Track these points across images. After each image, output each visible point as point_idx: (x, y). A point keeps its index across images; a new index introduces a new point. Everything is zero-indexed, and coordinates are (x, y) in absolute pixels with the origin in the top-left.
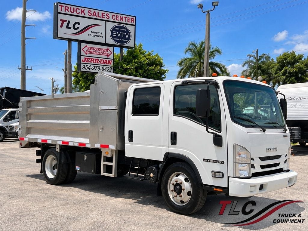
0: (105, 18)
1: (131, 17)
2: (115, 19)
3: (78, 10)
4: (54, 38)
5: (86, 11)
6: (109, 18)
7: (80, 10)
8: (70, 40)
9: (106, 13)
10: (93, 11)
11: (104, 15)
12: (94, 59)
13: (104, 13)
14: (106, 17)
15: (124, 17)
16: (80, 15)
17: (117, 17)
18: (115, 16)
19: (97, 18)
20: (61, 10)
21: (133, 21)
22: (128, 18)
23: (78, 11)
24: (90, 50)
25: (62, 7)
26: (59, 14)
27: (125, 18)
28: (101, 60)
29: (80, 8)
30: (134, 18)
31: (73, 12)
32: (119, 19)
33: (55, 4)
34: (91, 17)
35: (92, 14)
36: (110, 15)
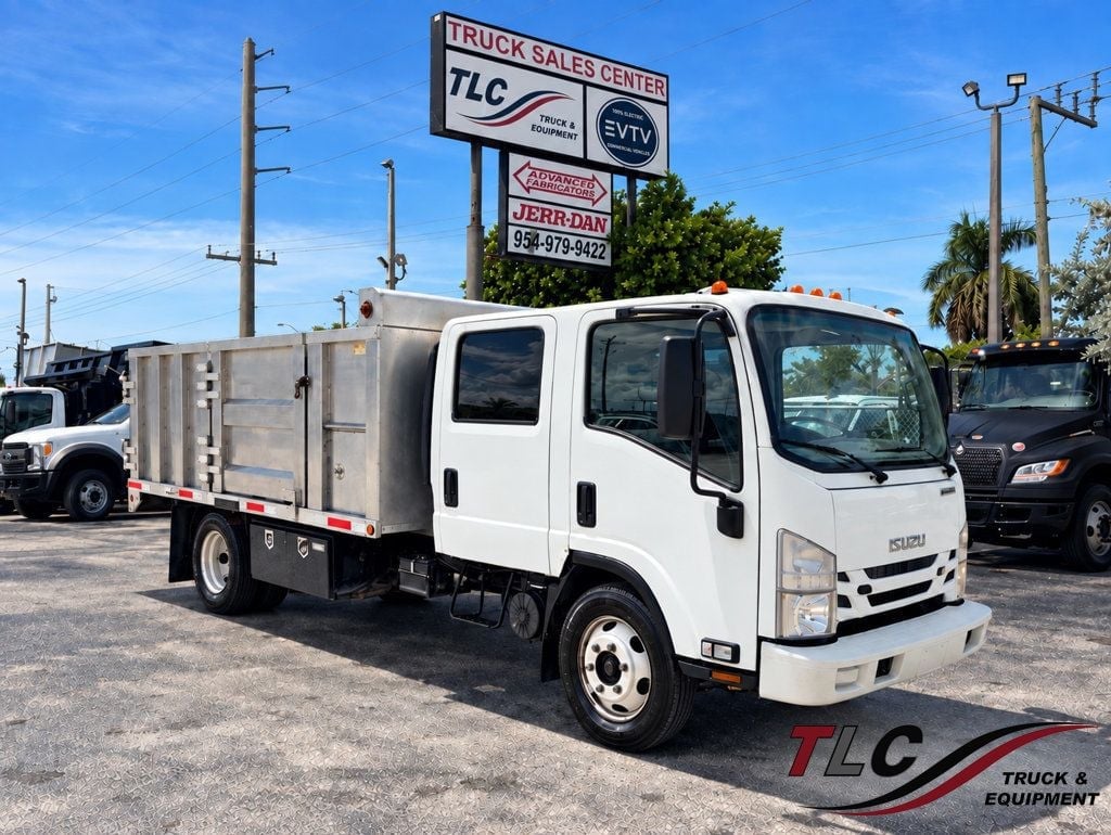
0: (581, 73)
1: (655, 77)
2: (609, 78)
3: (502, 42)
4: (434, 132)
5: (527, 47)
6: (593, 76)
7: (510, 41)
8: (477, 144)
9: (585, 58)
10: (547, 49)
11: (580, 66)
12: (551, 212)
13: (581, 59)
14: (586, 73)
15: (636, 75)
16: (508, 57)
17: (614, 73)
18: (610, 70)
19: (558, 71)
21: (661, 89)
25: (458, 29)
26: (447, 51)
27: (641, 77)
28: (574, 215)
29: (510, 37)
30: (664, 80)
31: (490, 47)
32: (622, 80)
33: (438, 18)
34: (542, 66)
35: (546, 59)
36: (597, 65)
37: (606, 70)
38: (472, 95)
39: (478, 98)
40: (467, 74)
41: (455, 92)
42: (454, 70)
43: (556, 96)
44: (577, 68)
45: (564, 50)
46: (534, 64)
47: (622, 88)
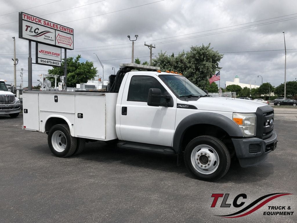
3: (36, 20)
4: (19, 37)
5: (42, 21)
6: (58, 28)
8: (30, 41)
9: (56, 24)
10: (47, 22)
16: (38, 23)
19: (50, 27)
20: (24, 18)
21: (72, 32)
25: (25, 16)
26: (23, 20)
27: (68, 29)
29: (38, 19)
30: (73, 30)
31: (33, 21)
33: (20, 13)
34: (46, 26)
35: (47, 24)
36: (59, 26)
37: (61, 27)
38: (31, 31)
39: (32, 32)
40: (30, 27)
41: (26, 30)
42: (26, 26)
43: (48, 32)
44: (54, 27)
45: (51, 23)
46: (44, 25)
47: (64, 31)
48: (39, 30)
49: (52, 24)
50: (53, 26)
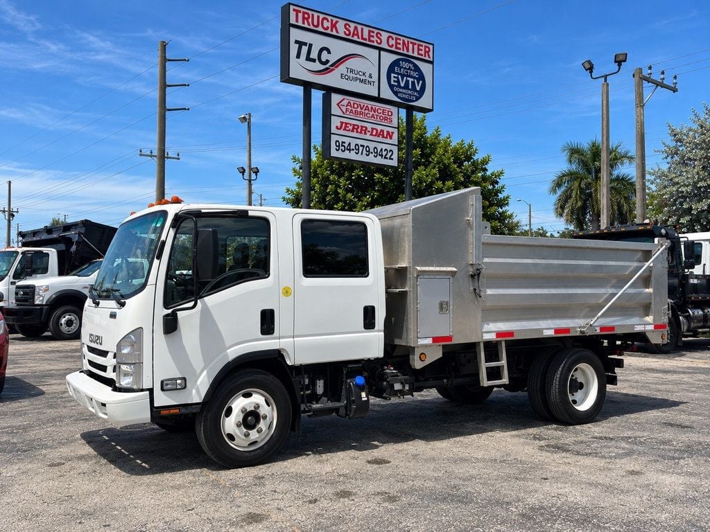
0: (373, 42)
1: (424, 44)
2: (393, 45)
3: (325, 21)
5: (341, 25)
6: (381, 43)
7: (330, 21)
9: (376, 31)
10: (353, 26)
11: (373, 37)
12: (358, 126)
13: (373, 32)
14: (377, 41)
15: (411, 43)
16: (329, 31)
17: (396, 41)
18: (393, 39)
19: (360, 40)
20: (296, 20)
21: (428, 52)
22: (419, 45)
23: (326, 24)
24: (354, 107)
25: (299, 14)
26: (292, 30)
27: (414, 44)
28: (373, 129)
29: (330, 18)
30: (431, 47)
31: (317, 26)
32: (401, 46)
33: (284, 8)
34: (350, 37)
35: (352, 32)
36: (384, 36)
37: (390, 39)
38: (308, 59)
40: (305, 44)
42: (297, 42)
44: (371, 39)
45: (363, 27)
46: (343, 36)
47: (401, 51)
48: (329, 52)
49: (366, 30)
50: (367, 37)
